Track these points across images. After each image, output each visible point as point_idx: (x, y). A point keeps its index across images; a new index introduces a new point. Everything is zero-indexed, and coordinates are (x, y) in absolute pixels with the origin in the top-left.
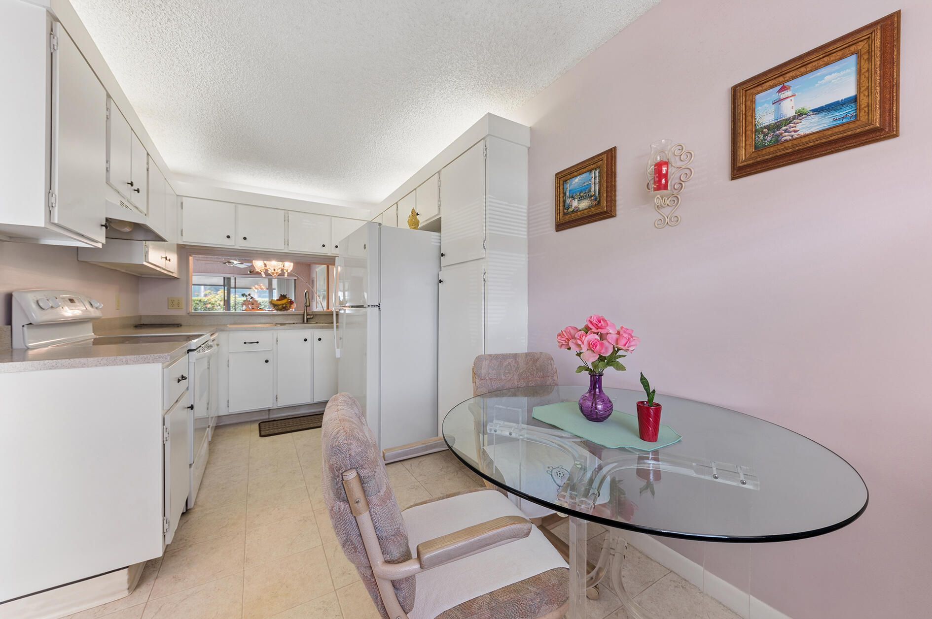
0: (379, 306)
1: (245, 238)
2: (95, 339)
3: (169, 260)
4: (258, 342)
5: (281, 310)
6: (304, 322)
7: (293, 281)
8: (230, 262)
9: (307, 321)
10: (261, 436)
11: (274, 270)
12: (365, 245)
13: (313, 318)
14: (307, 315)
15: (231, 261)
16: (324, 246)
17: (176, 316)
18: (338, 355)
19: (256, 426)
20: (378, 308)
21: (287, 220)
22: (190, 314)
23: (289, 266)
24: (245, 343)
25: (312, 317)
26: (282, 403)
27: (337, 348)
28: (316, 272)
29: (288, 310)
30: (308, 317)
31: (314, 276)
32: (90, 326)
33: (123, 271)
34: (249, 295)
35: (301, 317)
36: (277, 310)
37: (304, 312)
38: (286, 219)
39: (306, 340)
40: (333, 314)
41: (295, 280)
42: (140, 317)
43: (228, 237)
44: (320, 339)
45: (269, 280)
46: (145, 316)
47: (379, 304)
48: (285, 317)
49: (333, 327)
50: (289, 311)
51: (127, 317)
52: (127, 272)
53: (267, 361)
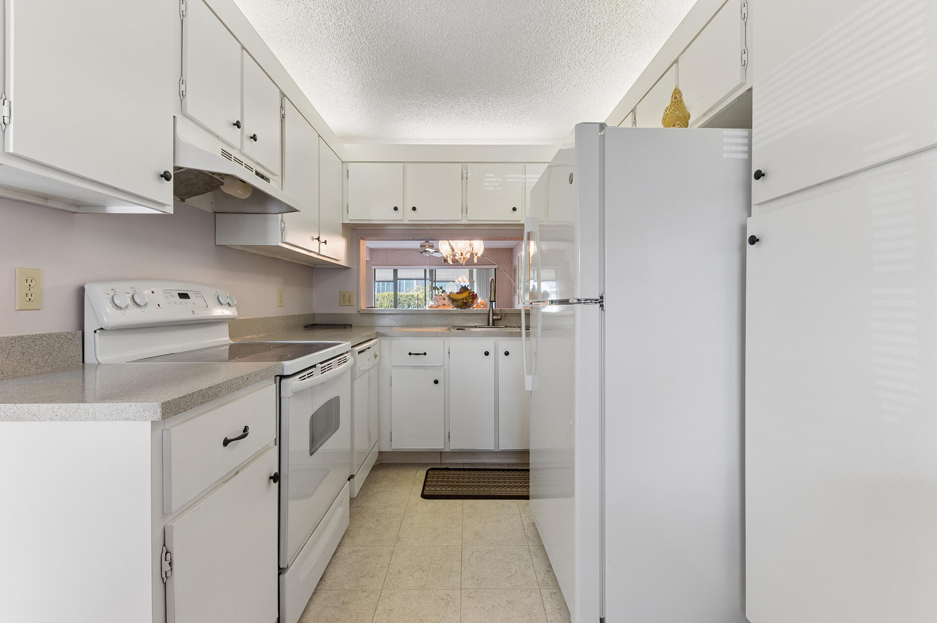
0: (600, 301)
1: (414, 209)
2: (231, 346)
3: (325, 242)
4: (425, 354)
5: (461, 307)
6: (489, 325)
7: (494, 270)
8: (426, 251)
9: (493, 324)
10: (424, 496)
11: (462, 254)
12: (571, 176)
13: (501, 319)
14: (493, 315)
15: (427, 249)
16: (514, 209)
17: (343, 314)
18: (528, 387)
19: (421, 474)
20: (598, 305)
21: (464, 178)
22: (362, 312)
23: (479, 246)
24: (410, 354)
25: (499, 317)
26: (455, 445)
27: (528, 374)
28: (519, 258)
29: (469, 307)
30: (494, 318)
31: (516, 263)
32: (225, 328)
33: (287, 260)
34: (441, 288)
35: (486, 317)
36: (457, 307)
37: (490, 310)
38: (465, 176)
39: (487, 354)
40: (520, 314)
41: (495, 269)
42: (314, 315)
43: (396, 209)
44: (507, 354)
45: (470, 270)
46: (318, 314)
47: (602, 297)
48: (465, 317)
49: (520, 335)
50: (471, 309)
51: (293, 316)
52: (292, 261)
53: (436, 382)
